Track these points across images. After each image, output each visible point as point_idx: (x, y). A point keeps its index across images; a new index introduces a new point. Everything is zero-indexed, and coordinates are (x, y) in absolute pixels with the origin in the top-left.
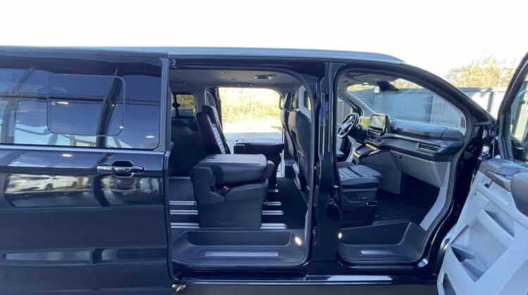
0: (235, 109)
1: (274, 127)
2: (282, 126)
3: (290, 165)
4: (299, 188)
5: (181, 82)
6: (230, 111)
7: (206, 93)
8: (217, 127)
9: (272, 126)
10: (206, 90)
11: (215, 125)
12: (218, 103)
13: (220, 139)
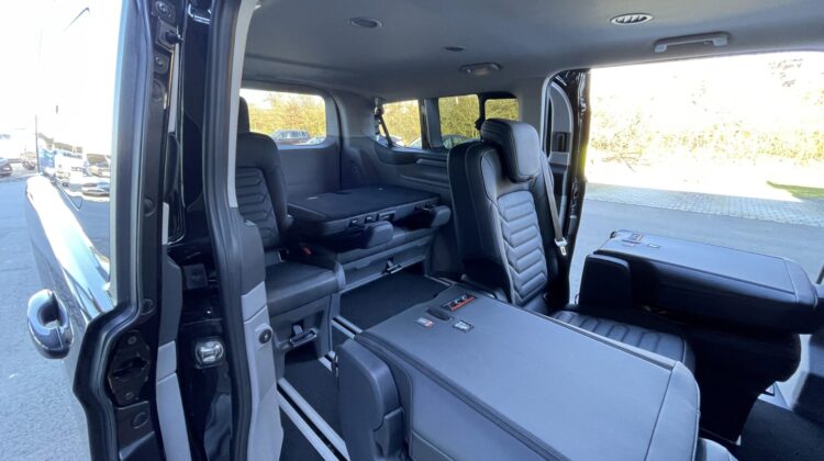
1: (777, 187)
7: (548, 89)
8: (533, 190)
9: (770, 183)
10: (547, 80)
11: (526, 185)
12: (581, 116)
13: (535, 229)
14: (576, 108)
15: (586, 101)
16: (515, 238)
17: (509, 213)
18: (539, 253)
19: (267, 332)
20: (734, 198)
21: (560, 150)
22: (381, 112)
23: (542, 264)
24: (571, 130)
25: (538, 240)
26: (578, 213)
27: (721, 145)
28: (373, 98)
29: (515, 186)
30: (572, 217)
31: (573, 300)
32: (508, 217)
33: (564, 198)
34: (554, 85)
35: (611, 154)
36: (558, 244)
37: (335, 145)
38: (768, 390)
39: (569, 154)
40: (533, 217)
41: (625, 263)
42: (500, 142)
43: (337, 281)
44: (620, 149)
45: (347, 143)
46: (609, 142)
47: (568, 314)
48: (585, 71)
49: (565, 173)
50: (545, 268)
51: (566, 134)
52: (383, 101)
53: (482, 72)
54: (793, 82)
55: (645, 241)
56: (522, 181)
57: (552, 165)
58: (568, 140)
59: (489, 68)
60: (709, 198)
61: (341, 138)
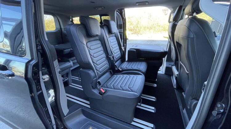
0: (145, 28)
1: (165, 37)
2: (168, 36)
3: (170, 66)
4: (175, 87)
5: (100, 7)
6: (142, 29)
7: (116, 13)
8: (115, 36)
9: (164, 37)
10: (116, 11)
11: (114, 35)
12: (124, 20)
13: (117, 45)
14: (123, 18)
15: (125, 16)
16: (113, 46)
17: (112, 41)
18: (118, 50)
19: (60, 71)
20: (158, 40)
21: (120, 29)
22: (72, 20)
23: (119, 52)
24: (122, 23)
25: (118, 47)
26: (126, 43)
27: (155, 29)
28: (70, 16)
29: (112, 35)
30: (125, 44)
31: (127, 59)
32: (111, 42)
33: (123, 40)
34: (117, 12)
35: (133, 32)
36: (122, 48)
37: (59, 30)
38: (159, 70)
39: (122, 29)
40: (116, 42)
41: (135, 50)
42: (107, 25)
43: (71, 64)
44: (135, 31)
45: (63, 30)
46: (132, 29)
47: (126, 62)
48: (124, 9)
49: (122, 34)
50: (120, 53)
51: (121, 25)
52: (73, 17)
53: (100, 9)
54: (167, 14)
55: (138, 46)
56: (113, 34)
57: (119, 32)
58: (122, 26)
59: (102, 8)
60: (153, 41)
61: (61, 28)
